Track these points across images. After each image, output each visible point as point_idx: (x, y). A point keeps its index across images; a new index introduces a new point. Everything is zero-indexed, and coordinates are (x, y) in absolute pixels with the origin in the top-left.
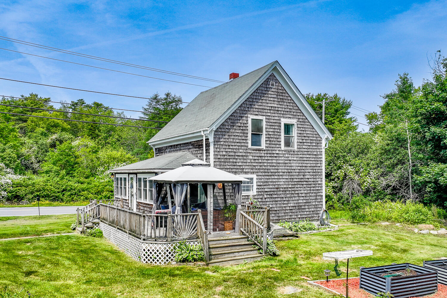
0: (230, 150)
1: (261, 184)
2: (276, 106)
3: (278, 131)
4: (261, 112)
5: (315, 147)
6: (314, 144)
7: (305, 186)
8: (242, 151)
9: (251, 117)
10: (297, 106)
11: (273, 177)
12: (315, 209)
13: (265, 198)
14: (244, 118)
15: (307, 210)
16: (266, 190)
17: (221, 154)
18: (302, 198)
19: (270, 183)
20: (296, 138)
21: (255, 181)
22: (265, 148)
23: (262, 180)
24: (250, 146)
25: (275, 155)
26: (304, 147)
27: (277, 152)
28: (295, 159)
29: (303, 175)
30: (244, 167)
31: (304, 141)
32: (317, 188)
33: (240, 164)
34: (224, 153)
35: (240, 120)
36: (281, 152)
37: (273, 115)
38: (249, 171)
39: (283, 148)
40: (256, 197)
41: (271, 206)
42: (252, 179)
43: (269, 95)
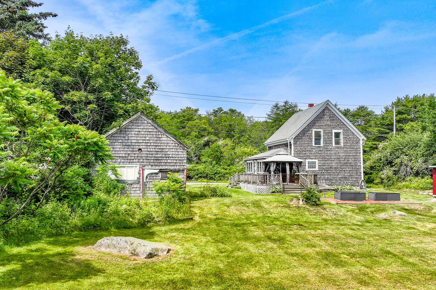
0: (302, 147)
1: (321, 165)
2: (329, 123)
3: (331, 136)
4: (320, 127)
5: (355, 145)
6: (355, 143)
7: (349, 166)
8: (309, 147)
9: (314, 130)
10: (342, 122)
11: (328, 161)
12: (356, 180)
13: (323, 172)
14: (310, 131)
15: (351, 180)
16: (324, 168)
18: (347, 173)
19: (326, 165)
20: (342, 140)
21: (317, 163)
22: (323, 146)
23: (321, 163)
24: (314, 145)
25: (329, 149)
26: (348, 145)
27: (330, 148)
28: (342, 151)
29: (348, 160)
30: (310, 156)
31: (348, 141)
32: (357, 168)
33: (308, 154)
34: (299, 149)
35: (308, 132)
36: (333, 148)
37: (328, 128)
38: (314, 158)
39: (334, 145)
40: (318, 171)
41: (327, 176)
42: (315, 162)
43: (325, 118)
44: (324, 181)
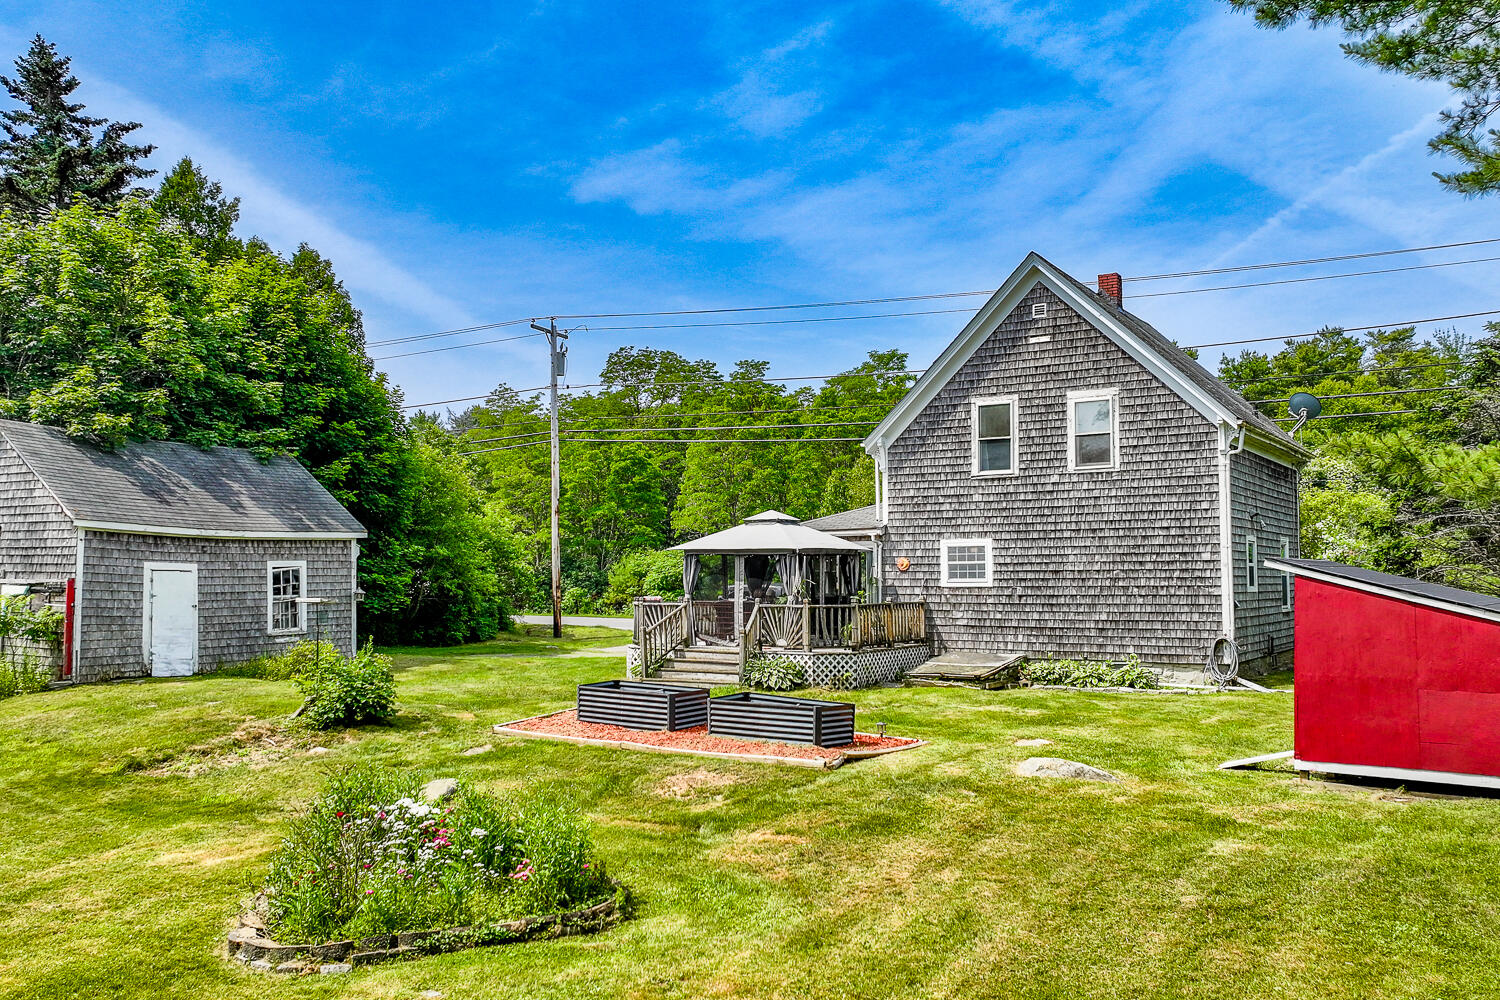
0: (926, 485)
1: (1008, 560)
2: (1049, 362)
3: (1058, 424)
4: (1004, 385)
5: (1191, 456)
6: (1186, 448)
7: (1149, 566)
8: (955, 484)
9: (977, 403)
10: (1119, 349)
11: (1041, 543)
12: (1189, 635)
13: (1020, 597)
14: (960, 408)
15: (1160, 634)
16: (1021, 576)
17: (905, 494)
18: (1140, 601)
19: (1034, 559)
20: (1117, 436)
21: (989, 554)
22: (1017, 473)
23: (1010, 553)
24: (975, 470)
25: (1049, 488)
26: (1146, 458)
27: (1055, 479)
28: (1113, 493)
29: (1144, 537)
30: (960, 522)
31: (1147, 442)
32: (1198, 574)
33: (950, 515)
34: (912, 493)
35: (949, 414)
36: (1066, 479)
37: (1042, 386)
38: (974, 529)
39: (1071, 467)
40: (994, 592)
41: (1036, 616)
42: (981, 549)
43: (1032, 340)
44: (1020, 639)
